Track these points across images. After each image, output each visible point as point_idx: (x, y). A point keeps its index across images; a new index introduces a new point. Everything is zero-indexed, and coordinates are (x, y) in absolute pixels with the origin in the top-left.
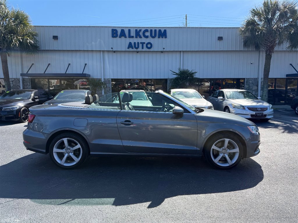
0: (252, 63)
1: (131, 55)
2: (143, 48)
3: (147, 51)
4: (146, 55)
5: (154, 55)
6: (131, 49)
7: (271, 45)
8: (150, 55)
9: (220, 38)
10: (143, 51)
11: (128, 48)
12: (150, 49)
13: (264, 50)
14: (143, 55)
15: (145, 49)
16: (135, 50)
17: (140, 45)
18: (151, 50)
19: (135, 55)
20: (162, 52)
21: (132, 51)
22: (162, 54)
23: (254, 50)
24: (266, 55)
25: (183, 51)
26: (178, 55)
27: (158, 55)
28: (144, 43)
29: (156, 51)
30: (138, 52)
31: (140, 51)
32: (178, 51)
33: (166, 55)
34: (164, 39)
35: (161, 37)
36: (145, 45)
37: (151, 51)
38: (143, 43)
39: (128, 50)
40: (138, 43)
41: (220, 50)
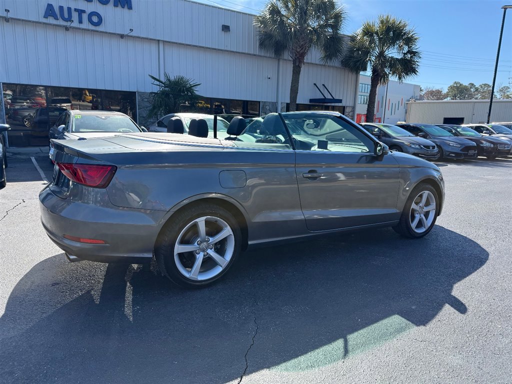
0: (269, 77)
1: (50, 33)
2: (81, 22)
3: (88, 30)
4: (88, 38)
5: (106, 40)
6: (51, 20)
7: (301, 52)
8: (97, 39)
9: (226, 28)
10: (80, 29)
11: (46, 17)
12: (97, 27)
13: (291, 59)
14: (79, 37)
15: (86, 25)
16: (61, 22)
17: (75, 16)
18: (100, 28)
19: (61, 34)
20: (122, 36)
21: (54, 25)
22: (122, 42)
23: (273, 56)
24: (293, 67)
25: (164, 42)
26: (154, 47)
27: (115, 42)
28: (84, 11)
29: (110, 33)
30: (67, 29)
31: (74, 28)
32: (155, 40)
33: (130, 44)
34: (126, 10)
35: (119, 6)
36: (85, 17)
37: (97, 31)
38: (81, 12)
39: (45, 20)
40: (69, 9)
41: (225, 49)
